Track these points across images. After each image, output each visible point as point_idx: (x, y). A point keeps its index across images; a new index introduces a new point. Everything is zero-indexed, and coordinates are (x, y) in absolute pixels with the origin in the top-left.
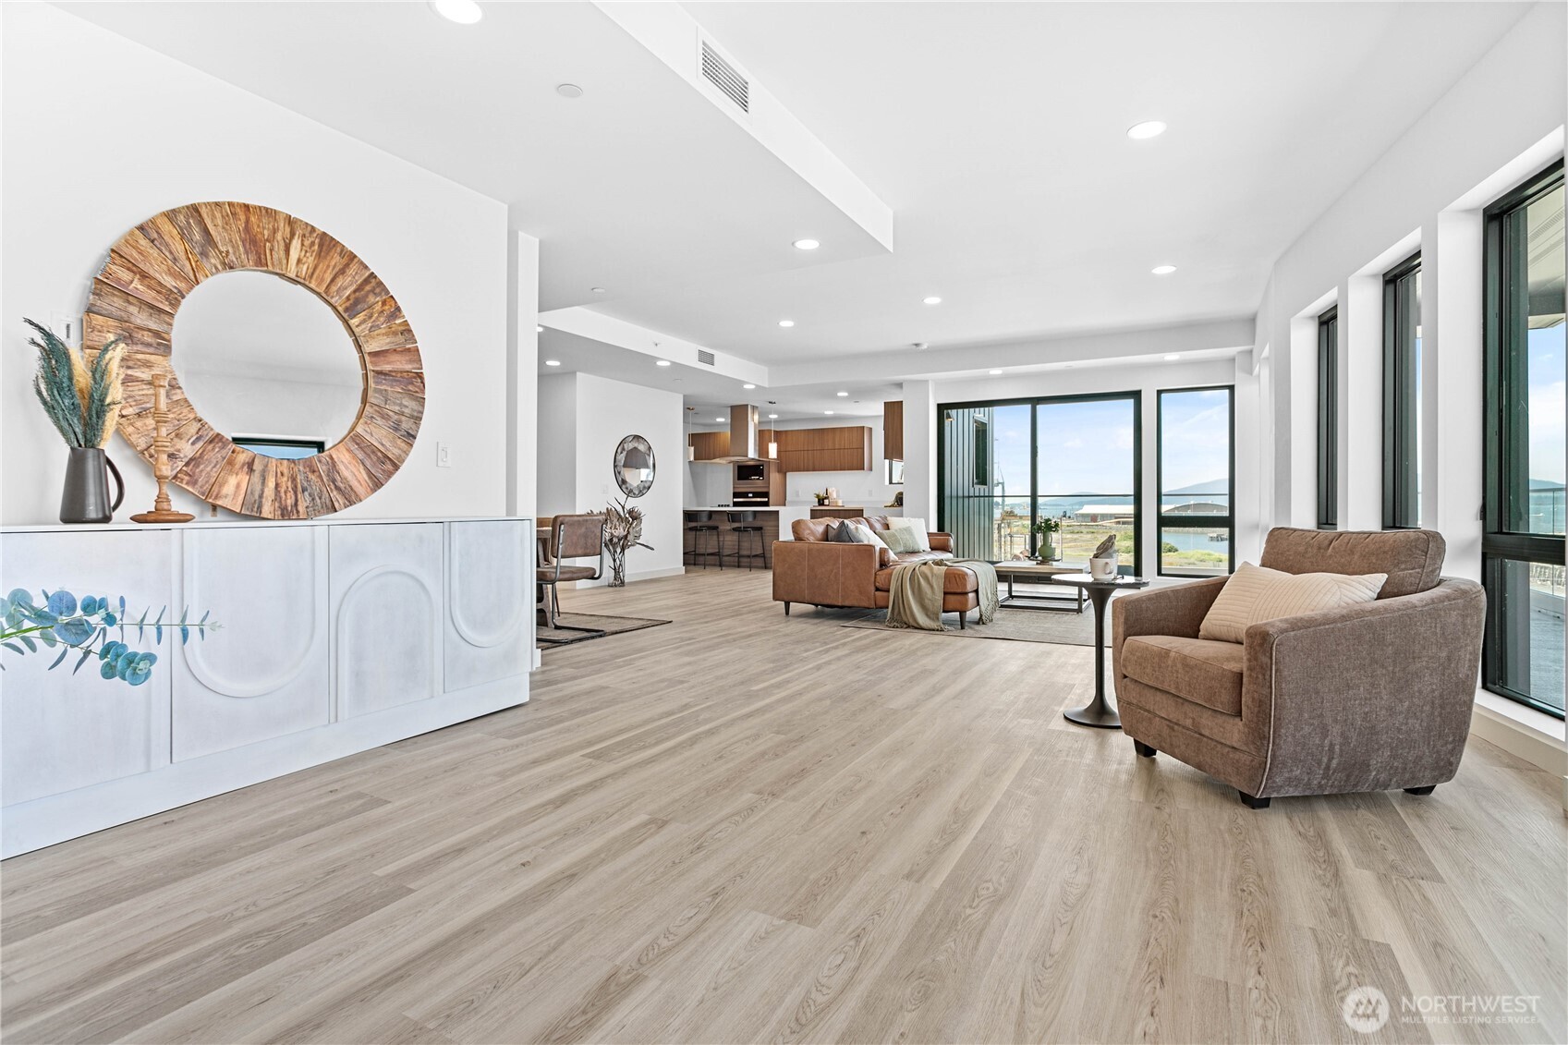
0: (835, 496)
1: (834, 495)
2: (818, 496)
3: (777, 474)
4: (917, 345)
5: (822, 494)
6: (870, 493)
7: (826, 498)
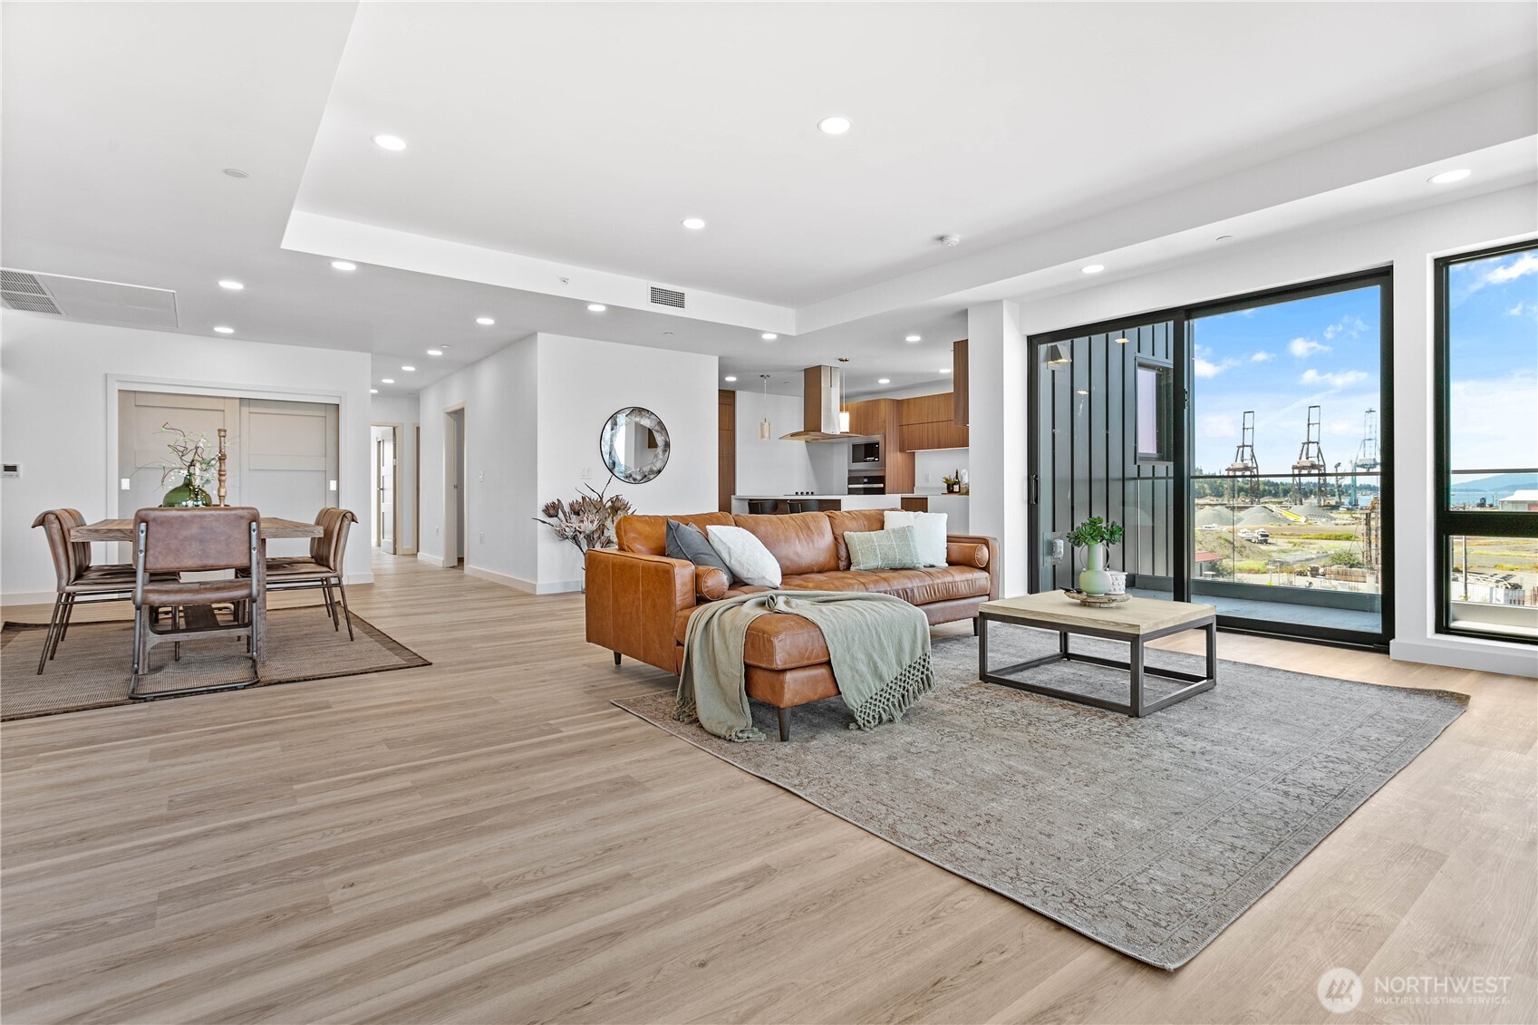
2: (947, 481)
3: (899, 454)
4: (941, 239)
5: (952, 477)
7: (955, 483)
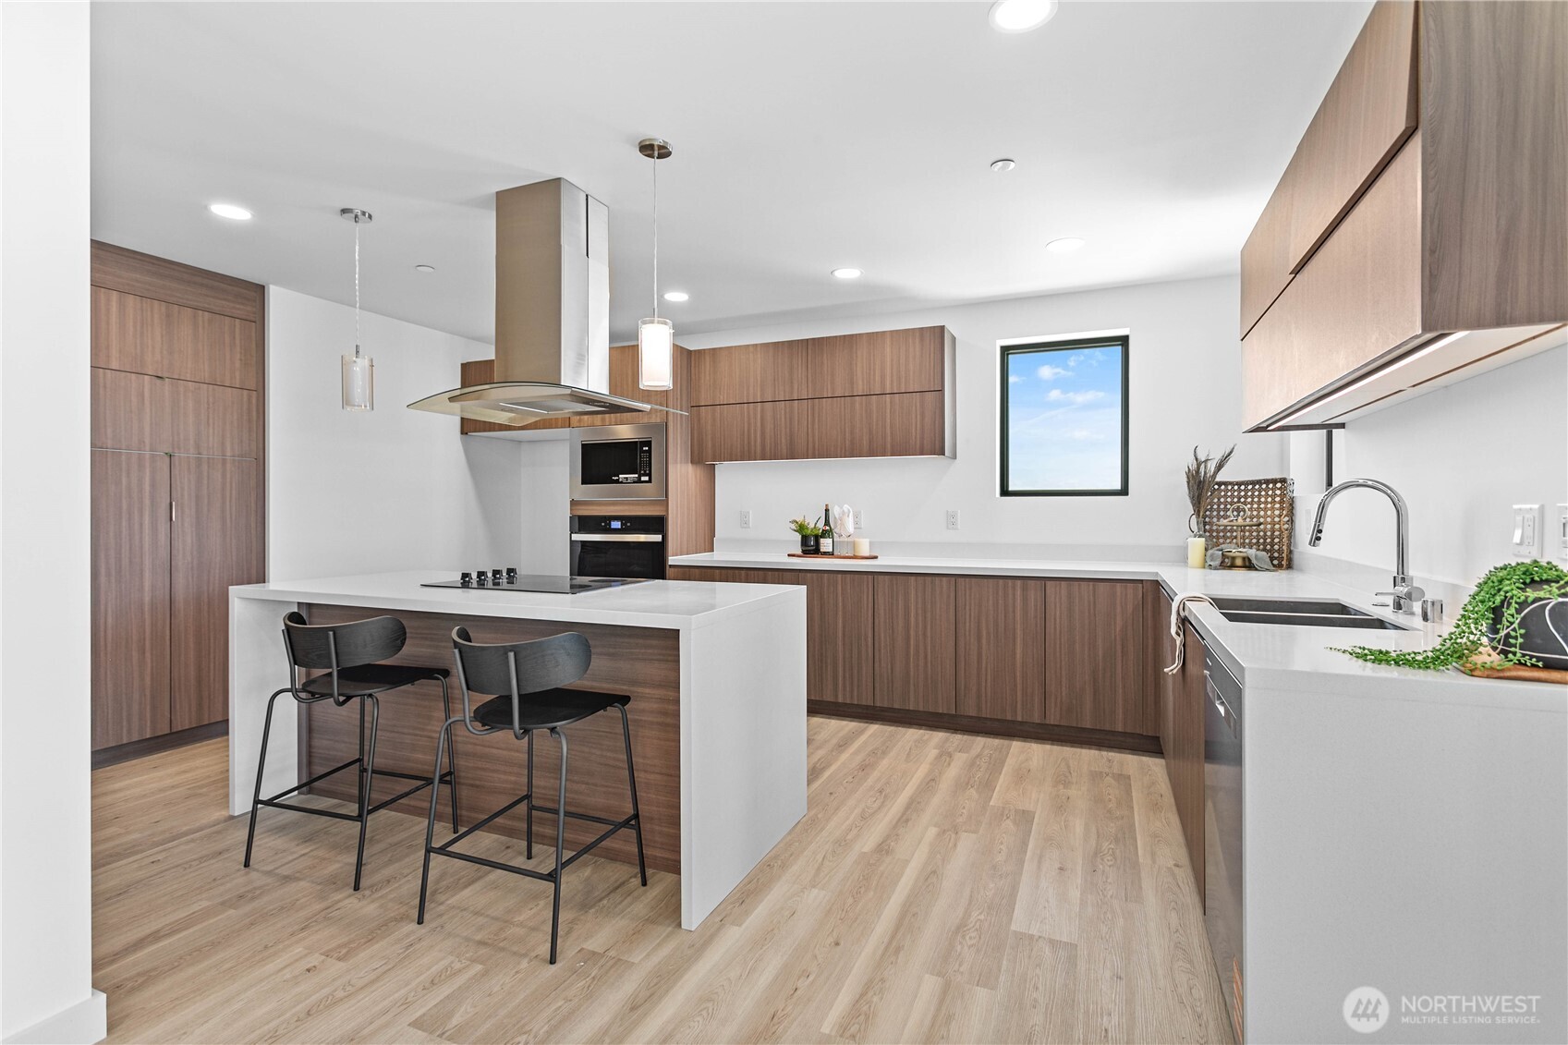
0: (850, 527)
1: (846, 525)
2: (801, 528)
3: (690, 468)
5: (814, 521)
6: (951, 520)
7: (825, 534)
